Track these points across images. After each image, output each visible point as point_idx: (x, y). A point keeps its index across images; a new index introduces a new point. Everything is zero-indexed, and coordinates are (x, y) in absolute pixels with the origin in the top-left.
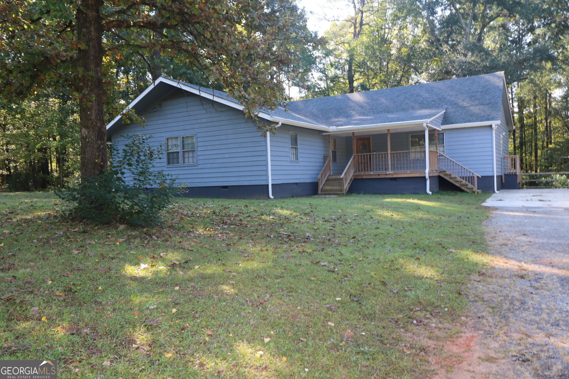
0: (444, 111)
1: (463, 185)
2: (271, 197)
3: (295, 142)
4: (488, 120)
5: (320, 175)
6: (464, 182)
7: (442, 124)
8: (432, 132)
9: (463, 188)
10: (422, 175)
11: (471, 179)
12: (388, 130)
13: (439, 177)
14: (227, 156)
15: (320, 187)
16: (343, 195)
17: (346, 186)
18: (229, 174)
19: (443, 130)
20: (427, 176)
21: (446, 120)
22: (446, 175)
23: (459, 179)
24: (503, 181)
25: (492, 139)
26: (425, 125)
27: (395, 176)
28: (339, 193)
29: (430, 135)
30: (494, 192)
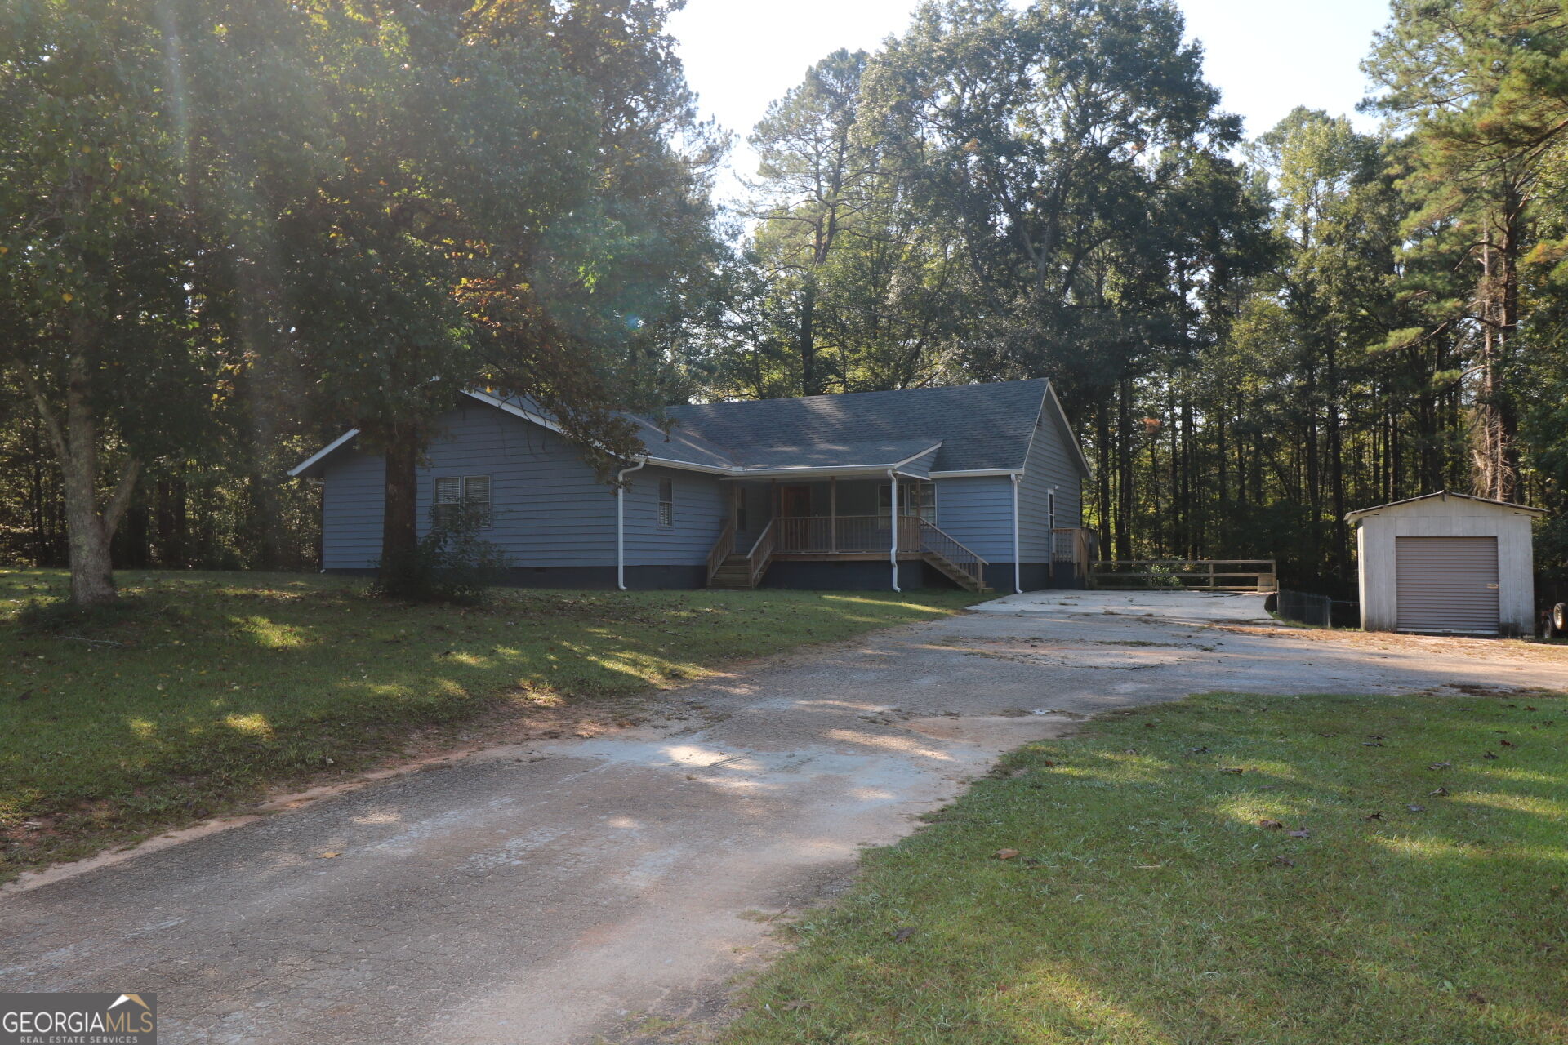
0: (939, 445)
1: (961, 578)
2: (623, 588)
3: (666, 494)
4: (1005, 466)
5: (710, 555)
6: (964, 573)
7: (932, 470)
8: (904, 482)
9: (960, 583)
10: (886, 559)
11: (972, 567)
12: (833, 478)
13: (922, 562)
14: (547, 515)
15: (711, 575)
16: (750, 589)
17: (756, 574)
18: (545, 548)
19: (934, 479)
20: (893, 560)
21: (940, 461)
22: (934, 559)
23: (956, 567)
24: (1051, 575)
25: (1012, 499)
26: (890, 473)
27: (841, 559)
28: (741, 586)
29: (900, 489)
30: (1015, 592)
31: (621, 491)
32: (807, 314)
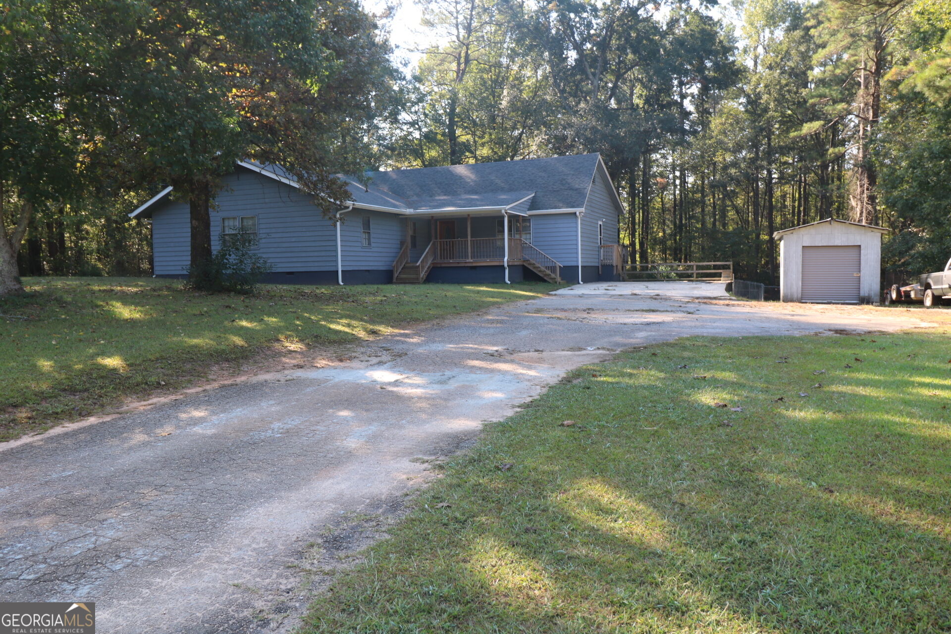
0: (533, 195)
1: (546, 275)
2: (342, 284)
3: (367, 226)
4: (573, 207)
5: (395, 263)
6: (548, 272)
7: (529, 210)
8: (513, 219)
9: (545, 278)
10: (501, 264)
11: (553, 269)
12: (469, 215)
13: (523, 266)
14: (293, 240)
15: (396, 275)
16: (419, 283)
17: (423, 274)
18: (295, 260)
19: (530, 216)
20: (506, 265)
21: (534, 204)
22: (530, 264)
23: (543, 269)
24: (600, 273)
25: (577, 227)
26: (503, 211)
27: (474, 265)
28: (414, 282)
29: (510, 222)
30: (579, 283)
31: (338, 224)
32: (452, 114)
